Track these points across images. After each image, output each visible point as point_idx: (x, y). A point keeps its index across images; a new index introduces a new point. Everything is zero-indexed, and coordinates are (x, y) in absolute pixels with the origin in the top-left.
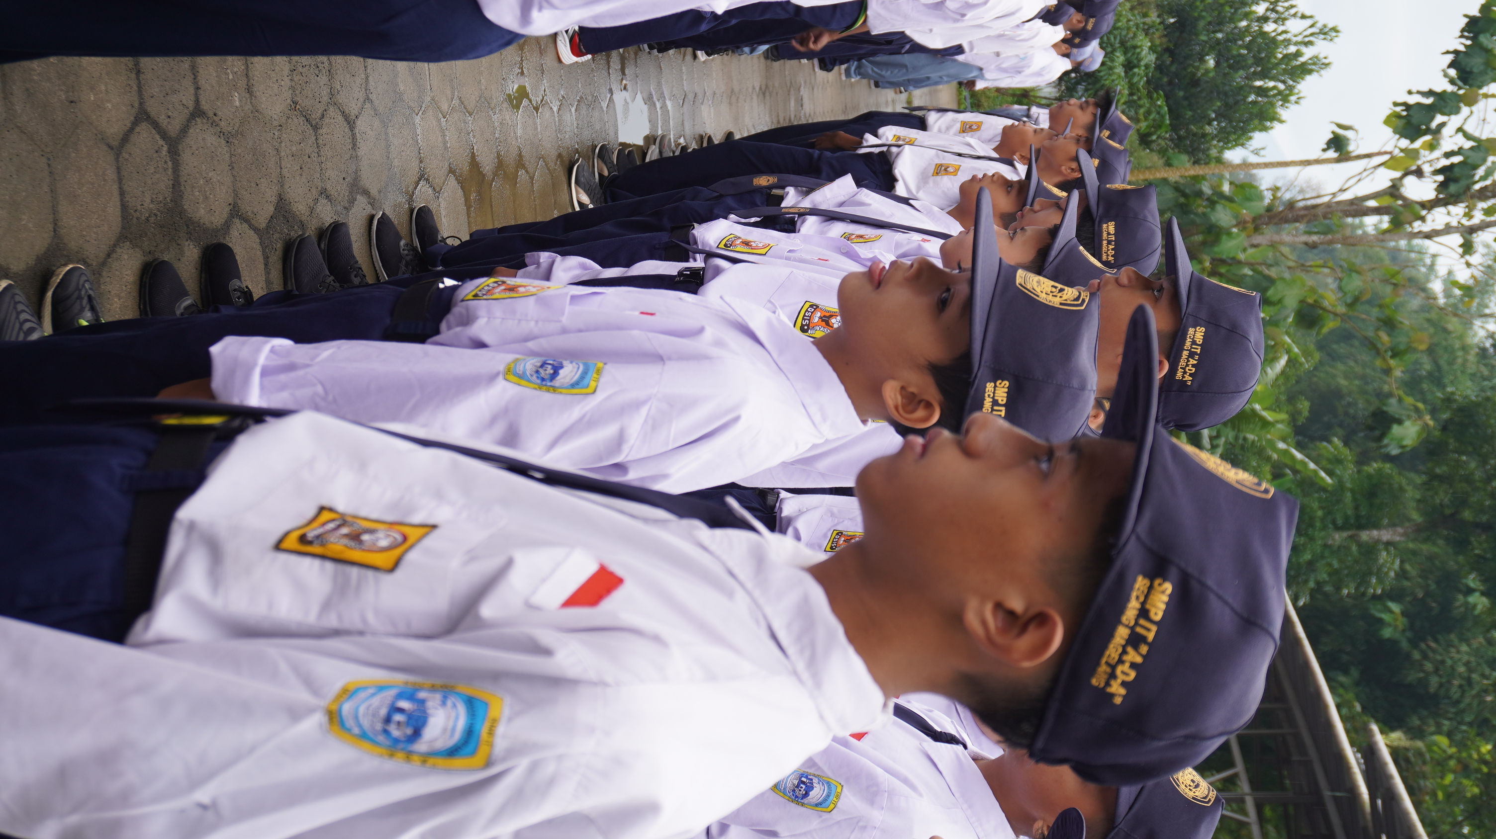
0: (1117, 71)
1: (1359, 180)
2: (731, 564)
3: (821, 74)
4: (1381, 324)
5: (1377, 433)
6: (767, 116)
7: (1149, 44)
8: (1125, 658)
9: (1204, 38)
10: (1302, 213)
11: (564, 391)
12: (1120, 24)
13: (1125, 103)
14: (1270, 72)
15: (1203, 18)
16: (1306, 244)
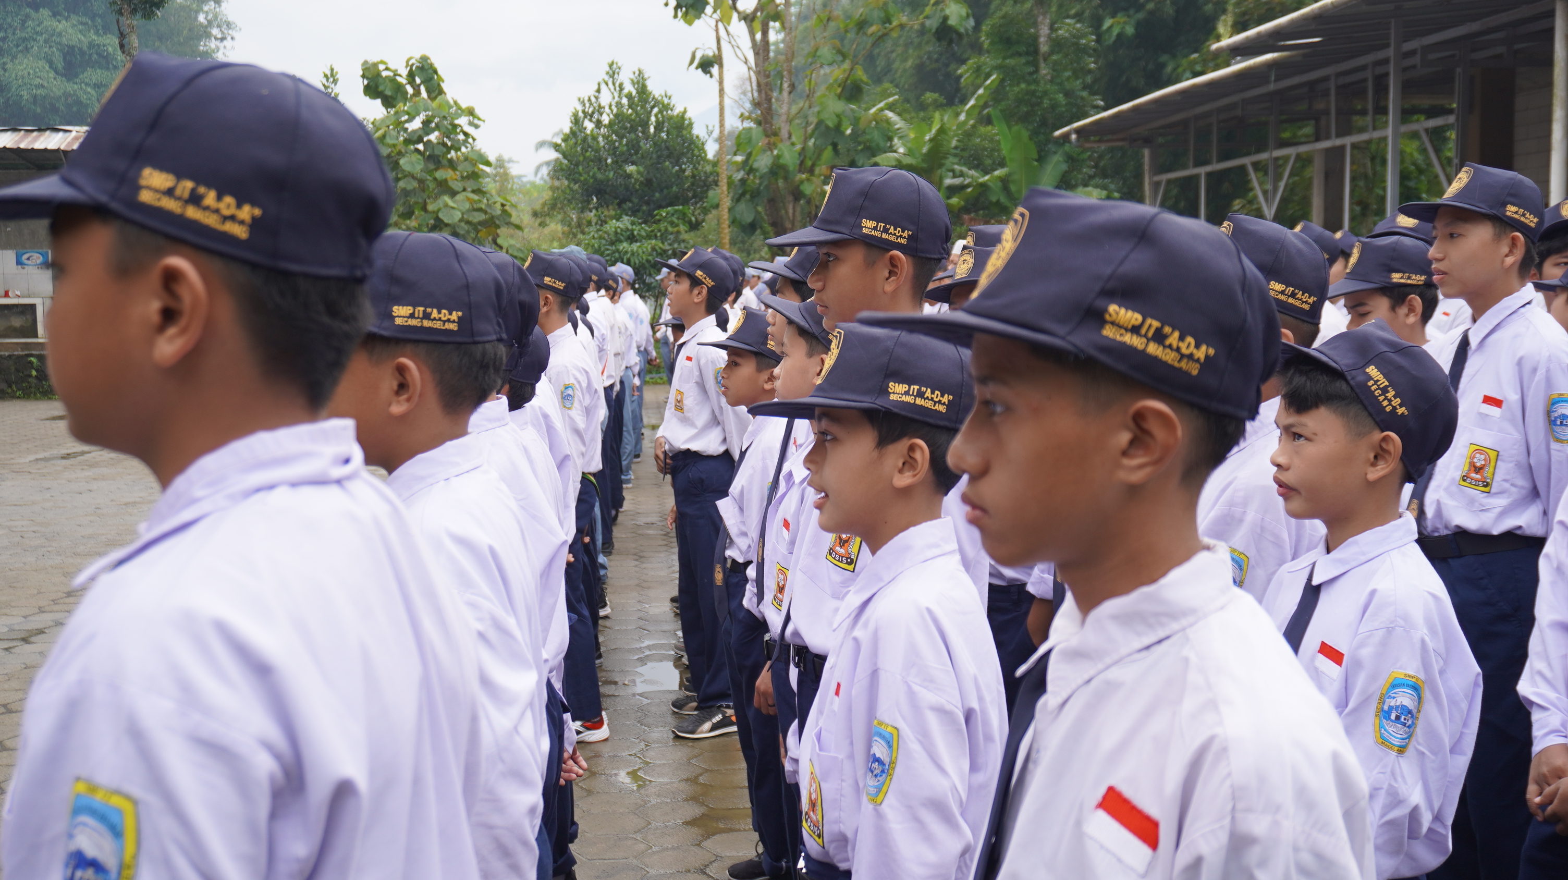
0: (635, 249)
1: (738, 47)
2: (1080, 681)
3: (626, 506)
4: (862, 31)
5: (954, 36)
6: (660, 555)
7: (614, 221)
8: (1175, 346)
9: (611, 174)
10: (763, 95)
11: (894, 755)
12: (596, 245)
13: (663, 243)
14: (643, 120)
15: (594, 174)
16: (790, 93)
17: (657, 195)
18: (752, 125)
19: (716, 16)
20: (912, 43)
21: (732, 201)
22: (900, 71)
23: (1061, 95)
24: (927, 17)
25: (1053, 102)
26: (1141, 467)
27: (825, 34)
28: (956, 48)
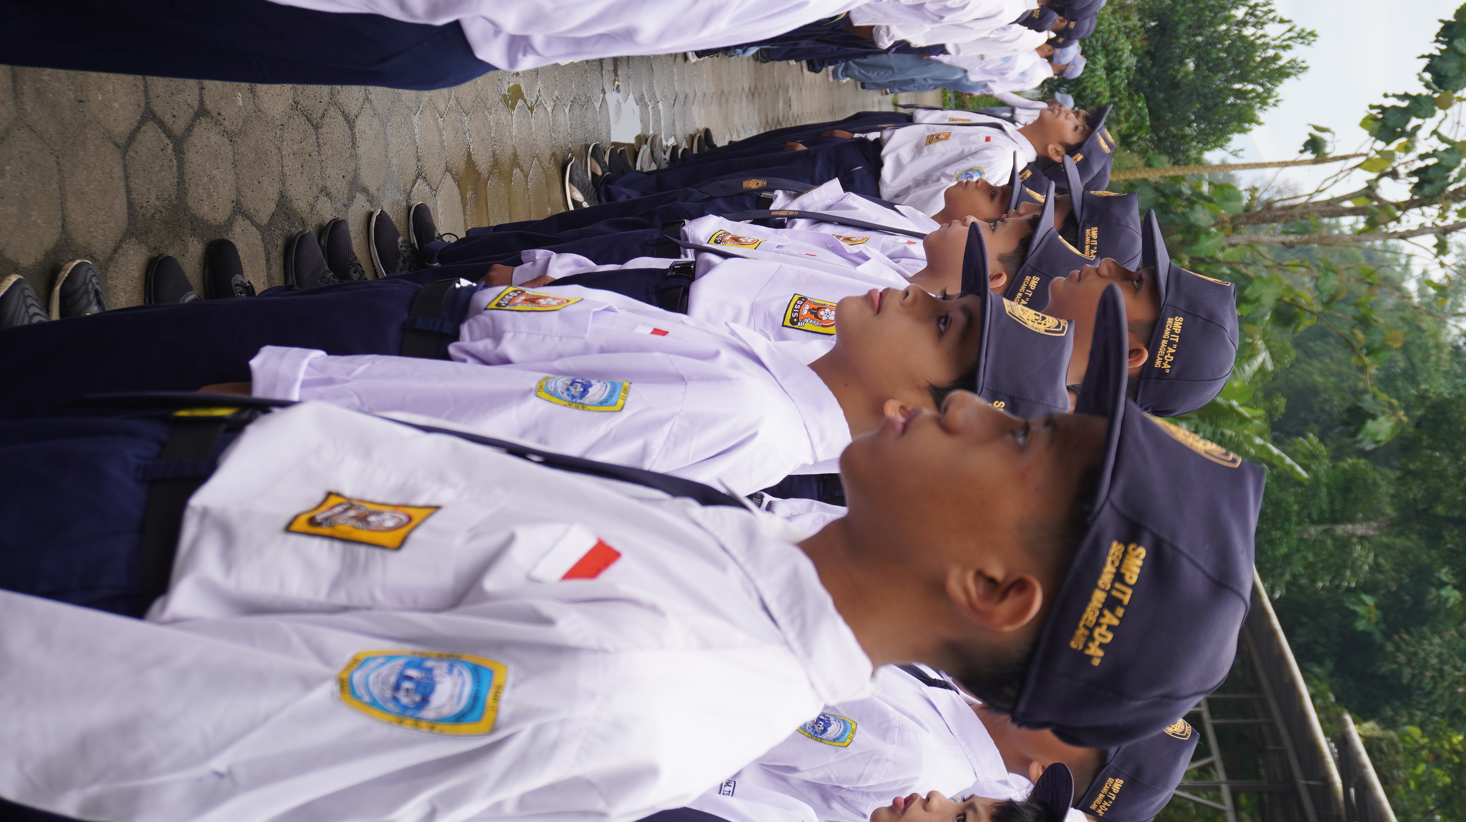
0: (1099, 74)
1: (1336, 181)
2: (723, 539)
3: (809, 75)
4: (1357, 322)
5: (1352, 428)
6: (756, 116)
7: (1130, 47)
8: (1102, 620)
9: (1184, 41)
10: (1280, 213)
14: (1248, 75)
15: (1183, 22)
16: (1283, 243)
17: (1161, 96)
18: (1245, 202)
19: (1372, 154)
20: (1342, 380)
21: (1156, 183)
22: (1310, 368)
23: (1286, 550)
24: (1375, 396)
25: (1278, 541)
26: (966, 591)
27: (1352, 280)
28: (1337, 430)
